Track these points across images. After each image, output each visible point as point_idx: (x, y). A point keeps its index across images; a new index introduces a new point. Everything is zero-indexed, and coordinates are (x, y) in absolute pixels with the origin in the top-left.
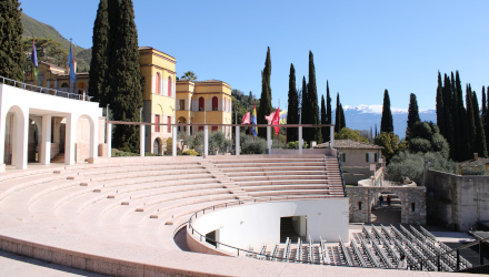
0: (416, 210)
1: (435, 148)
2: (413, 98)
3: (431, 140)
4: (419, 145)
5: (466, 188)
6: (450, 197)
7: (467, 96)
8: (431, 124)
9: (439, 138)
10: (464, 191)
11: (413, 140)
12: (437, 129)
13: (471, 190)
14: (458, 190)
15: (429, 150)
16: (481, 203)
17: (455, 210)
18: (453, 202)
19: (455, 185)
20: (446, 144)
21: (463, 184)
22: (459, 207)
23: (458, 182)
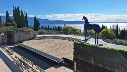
0: (4, 41)
1: (13, 25)
2: (7, 12)
3: (12, 23)
4: (8, 24)
5: (16, 34)
6: (13, 36)
7: (21, 13)
8: (12, 19)
9: (14, 22)
10: (16, 35)
11: (7, 23)
12: (13, 20)
13: (17, 34)
14: (14, 34)
15: (11, 25)
16: (20, 37)
17: (14, 39)
18: (13, 38)
19: (13, 33)
20: (16, 24)
21: (15, 33)
22: (15, 39)
23: (14, 33)
